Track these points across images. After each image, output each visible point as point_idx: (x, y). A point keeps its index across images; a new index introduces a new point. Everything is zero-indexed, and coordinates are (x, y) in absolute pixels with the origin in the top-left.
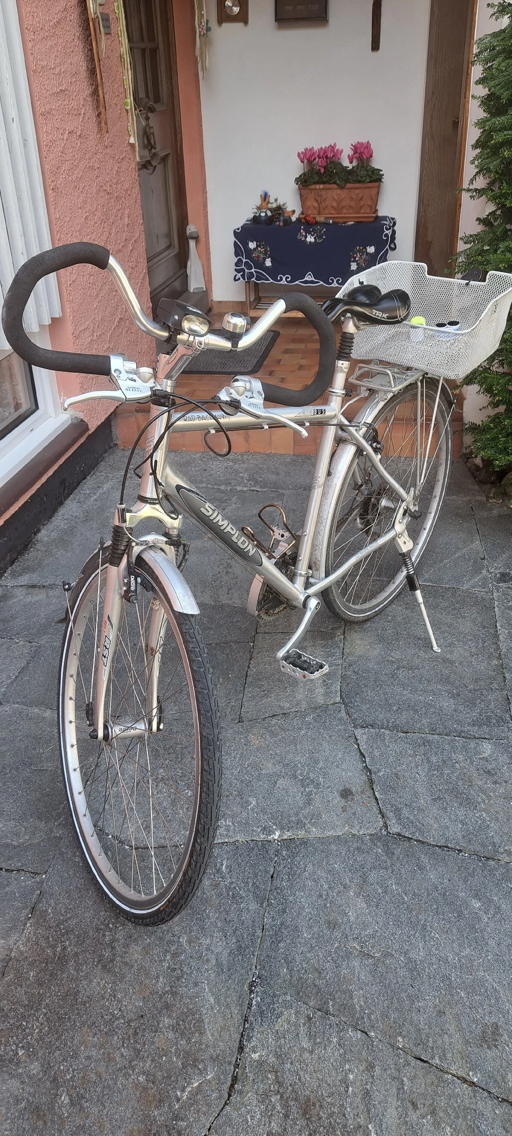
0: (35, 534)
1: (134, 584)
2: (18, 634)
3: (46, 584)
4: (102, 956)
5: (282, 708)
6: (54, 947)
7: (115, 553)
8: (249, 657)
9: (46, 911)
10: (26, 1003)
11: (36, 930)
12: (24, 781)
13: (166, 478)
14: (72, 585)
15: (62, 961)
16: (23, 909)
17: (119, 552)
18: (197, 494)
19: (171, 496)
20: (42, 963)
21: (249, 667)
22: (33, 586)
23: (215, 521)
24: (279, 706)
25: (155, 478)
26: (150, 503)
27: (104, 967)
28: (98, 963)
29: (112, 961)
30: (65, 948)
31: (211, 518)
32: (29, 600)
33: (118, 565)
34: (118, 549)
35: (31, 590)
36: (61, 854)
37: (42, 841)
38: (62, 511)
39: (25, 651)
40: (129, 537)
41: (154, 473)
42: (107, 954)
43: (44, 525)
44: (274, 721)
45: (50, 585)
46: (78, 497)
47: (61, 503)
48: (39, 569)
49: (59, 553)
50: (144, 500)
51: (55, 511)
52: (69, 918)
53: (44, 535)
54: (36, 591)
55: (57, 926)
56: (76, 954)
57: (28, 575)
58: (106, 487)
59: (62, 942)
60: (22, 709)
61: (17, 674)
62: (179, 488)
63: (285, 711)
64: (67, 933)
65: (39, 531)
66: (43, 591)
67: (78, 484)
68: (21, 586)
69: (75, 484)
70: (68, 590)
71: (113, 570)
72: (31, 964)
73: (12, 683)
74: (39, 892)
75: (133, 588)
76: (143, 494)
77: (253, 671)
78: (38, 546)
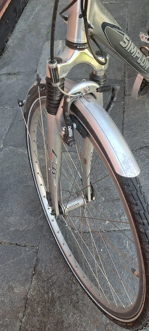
0: (6, 42)
1: (71, 132)
2: (6, 103)
3: (15, 72)
4: (72, 299)
5: (145, 143)
6: (48, 293)
7: (51, 103)
8: (123, 111)
9: (41, 271)
10: (39, 327)
11: (38, 282)
12: (21, 192)
13: (94, 17)
14: (24, 102)
15: (53, 301)
16: (30, 268)
17: (55, 102)
18: (119, 28)
19: (96, 35)
20: (43, 302)
21: (123, 118)
22: (9, 74)
23: (128, 51)
24: (143, 142)
25: (85, 20)
26: (80, 49)
27: (74, 306)
28: (71, 303)
29: (78, 302)
30: (53, 294)
31: (126, 49)
32: (9, 83)
33: (55, 114)
34: (53, 100)
35: (9, 76)
36: (44, 236)
37: (34, 227)
38: (18, 27)
39: (11, 113)
40: (61, 92)
41: (84, 14)
42: (74, 298)
43: (10, 36)
44: (142, 152)
45: (17, 72)
46: (24, 18)
47: (16, 22)
48: (11, 63)
49: (19, 52)
50: (72, 45)
51: (14, 27)
52: (53, 275)
53: (11, 42)
54: (11, 76)
55: (48, 280)
56: (59, 297)
57: (6, 68)
58: (37, 10)
59: (51, 290)
60: (14, 149)
61: (9, 128)
62: (104, 25)
63: (147, 145)
64: (53, 285)
65: (8, 40)
66: (14, 76)
67: (23, 9)
68: (4, 74)
69: (22, 10)
70: (21, 106)
71: (51, 118)
72: (38, 303)
73: (7, 133)
74: (36, 258)
75: (70, 135)
76: (71, 40)
77: (126, 120)
78: (9, 49)
